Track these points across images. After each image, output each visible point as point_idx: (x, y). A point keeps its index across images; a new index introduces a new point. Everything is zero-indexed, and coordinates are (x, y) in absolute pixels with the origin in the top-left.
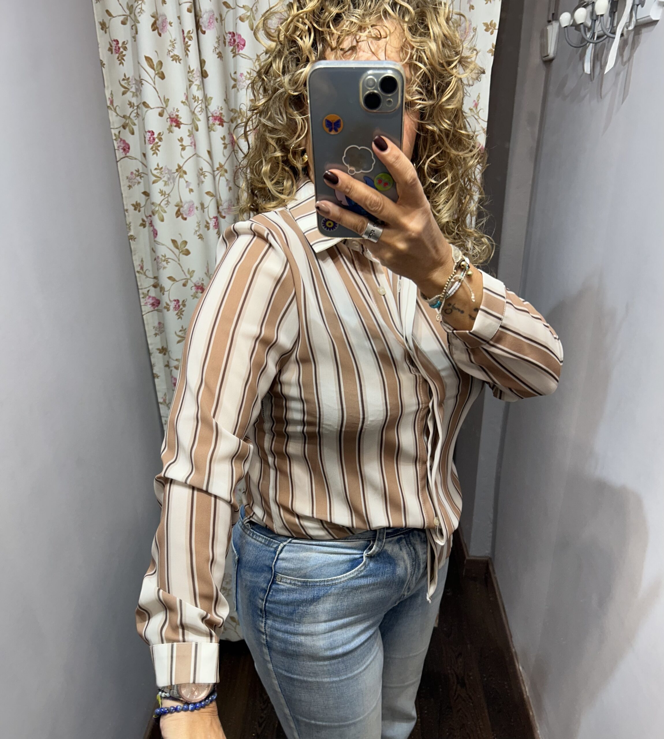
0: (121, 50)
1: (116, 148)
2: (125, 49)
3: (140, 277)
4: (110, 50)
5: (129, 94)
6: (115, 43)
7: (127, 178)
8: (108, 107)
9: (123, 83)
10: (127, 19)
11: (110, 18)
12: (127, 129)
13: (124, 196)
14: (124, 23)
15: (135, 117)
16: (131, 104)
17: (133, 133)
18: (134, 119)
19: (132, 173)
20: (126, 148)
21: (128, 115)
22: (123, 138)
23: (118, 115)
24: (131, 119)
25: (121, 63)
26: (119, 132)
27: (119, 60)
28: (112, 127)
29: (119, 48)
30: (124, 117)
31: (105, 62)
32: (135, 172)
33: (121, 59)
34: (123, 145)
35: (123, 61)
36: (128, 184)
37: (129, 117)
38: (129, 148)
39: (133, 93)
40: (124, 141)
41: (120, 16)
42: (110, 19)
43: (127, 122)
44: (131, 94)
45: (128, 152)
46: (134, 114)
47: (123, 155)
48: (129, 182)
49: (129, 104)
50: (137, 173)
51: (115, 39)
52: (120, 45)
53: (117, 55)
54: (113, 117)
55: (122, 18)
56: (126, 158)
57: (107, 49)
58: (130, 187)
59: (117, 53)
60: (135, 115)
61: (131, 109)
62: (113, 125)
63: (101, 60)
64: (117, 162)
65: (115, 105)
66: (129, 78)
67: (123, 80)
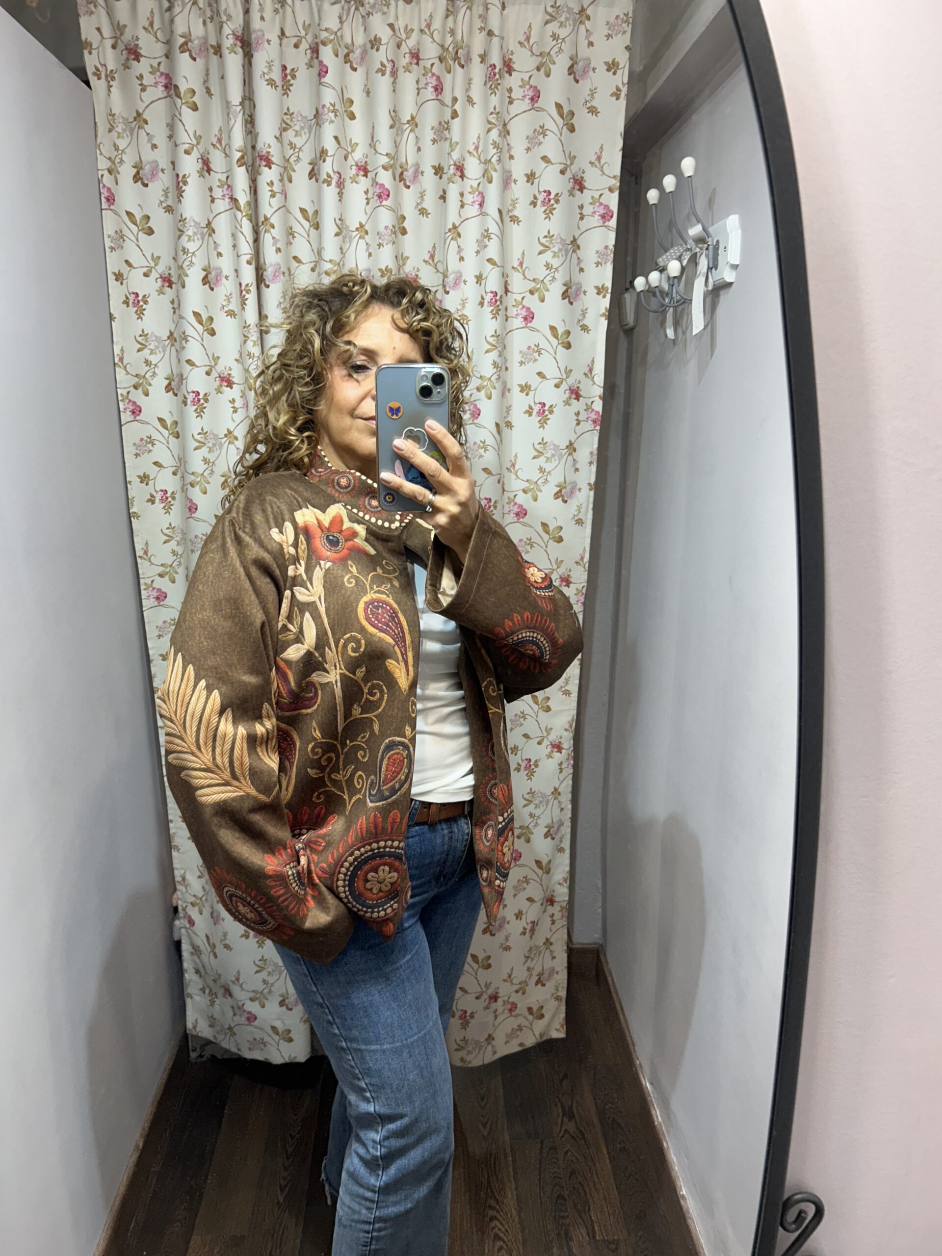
0: (141, 303)
1: (122, 410)
2: (146, 302)
3: (142, 563)
4: (126, 302)
5: (147, 352)
6: (133, 296)
7: (134, 444)
8: (116, 364)
9: (139, 339)
10: (150, 271)
11: (129, 268)
12: (140, 389)
13: (127, 465)
14: (146, 275)
15: (151, 376)
16: (147, 363)
17: (146, 395)
18: (149, 379)
19: (142, 439)
20: (136, 411)
22: (133, 399)
23: (128, 373)
24: (146, 379)
25: (140, 318)
26: (128, 393)
27: (137, 315)
28: (119, 386)
29: (138, 302)
30: (137, 376)
31: (117, 316)
32: (145, 438)
33: (140, 313)
34: (131, 408)
35: (142, 315)
36: (135, 452)
37: (144, 376)
38: (141, 412)
39: (152, 350)
40: (134, 403)
41: (142, 267)
42: (130, 270)
43: (140, 382)
44: (149, 352)
45: (139, 415)
46: (149, 374)
47: (130, 418)
48: (136, 449)
50: (148, 440)
51: (134, 291)
52: (140, 298)
53: (135, 309)
54: (121, 375)
55: (144, 270)
56: (135, 422)
57: (122, 301)
58: (137, 455)
59: (134, 306)
60: (152, 374)
61: (147, 368)
62: (122, 384)
63: (111, 314)
64: (122, 426)
65: (125, 362)
66: (147, 335)
67: (141, 336)
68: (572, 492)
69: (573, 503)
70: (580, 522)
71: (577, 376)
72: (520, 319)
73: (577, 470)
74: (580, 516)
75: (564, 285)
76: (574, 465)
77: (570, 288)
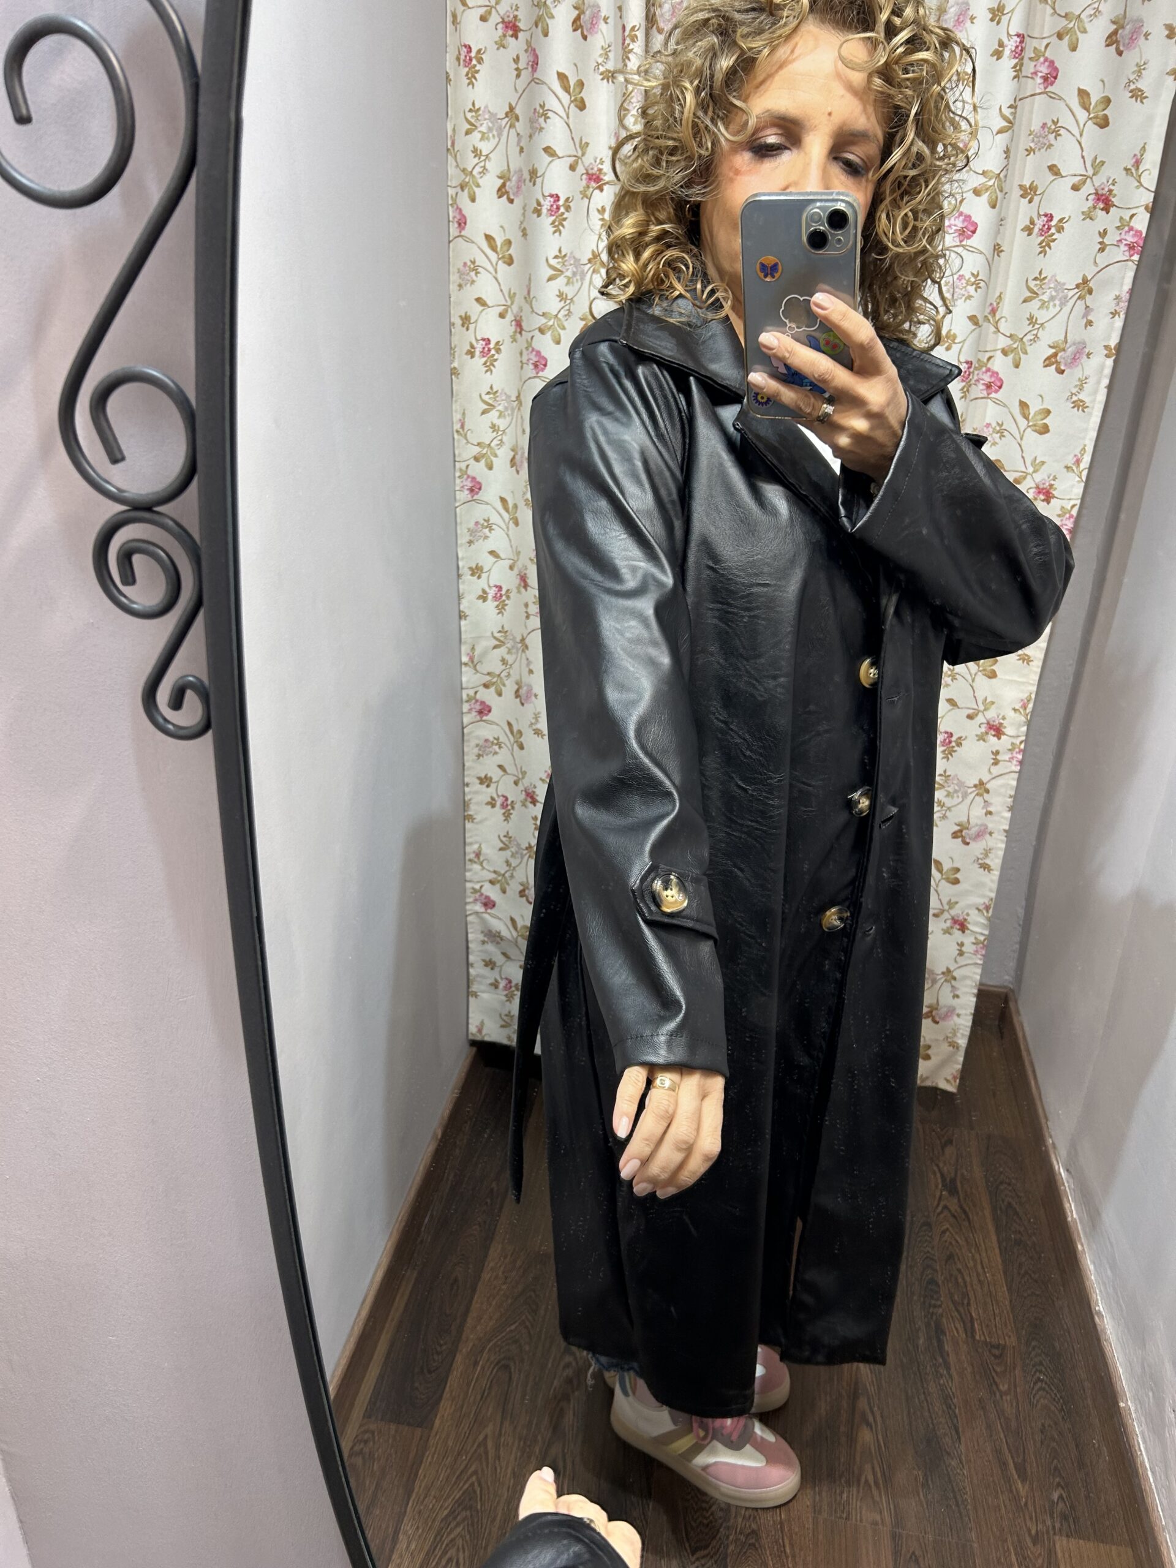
0: (474, 62)
1: (451, 219)
2: (480, 61)
3: (459, 440)
4: (458, 59)
5: (476, 135)
6: (465, 50)
7: (459, 271)
8: (448, 150)
9: (469, 115)
10: (490, 13)
11: (463, 8)
12: (466, 191)
13: (452, 299)
14: (483, 19)
15: (480, 173)
16: (476, 152)
17: (473, 200)
18: (478, 176)
19: (465, 264)
20: (462, 223)
21: (470, 170)
22: (461, 206)
23: (457, 166)
24: (473, 176)
25: (471, 83)
26: (457, 194)
27: (468, 79)
28: (449, 184)
29: (471, 60)
30: (464, 170)
31: (451, 77)
32: (469, 263)
33: (472, 77)
34: (458, 217)
35: (474, 80)
36: (459, 281)
37: (471, 172)
38: (465, 223)
39: (483, 134)
40: (460, 210)
41: (480, 6)
42: (464, 11)
43: (467, 180)
44: (479, 136)
45: (463, 229)
46: (478, 169)
47: (457, 234)
48: (460, 278)
49: (473, 152)
50: (472, 266)
51: (467, 43)
52: (473, 54)
53: (467, 69)
54: (452, 170)
55: (482, 11)
56: (460, 239)
57: (455, 57)
58: (460, 286)
59: (466, 66)
60: (481, 170)
61: (476, 160)
62: (451, 180)
63: (447, 73)
64: (450, 242)
65: (456, 150)
66: (479, 109)
67: (470, 110)
68: (1075, 359)
69: (1073, 375)
70: (1079, 405)
71: (1113, 171)
72: (1039, 80)
73: (1090, 323)
74: (1081, 396)
75: (1113, 22)
76: (1085, 315)
77: (1123, 27)
